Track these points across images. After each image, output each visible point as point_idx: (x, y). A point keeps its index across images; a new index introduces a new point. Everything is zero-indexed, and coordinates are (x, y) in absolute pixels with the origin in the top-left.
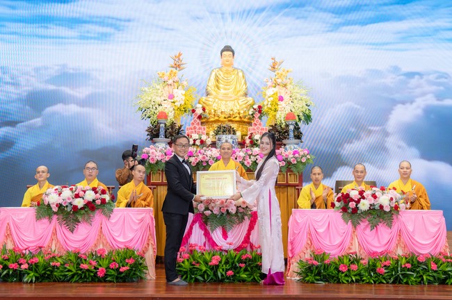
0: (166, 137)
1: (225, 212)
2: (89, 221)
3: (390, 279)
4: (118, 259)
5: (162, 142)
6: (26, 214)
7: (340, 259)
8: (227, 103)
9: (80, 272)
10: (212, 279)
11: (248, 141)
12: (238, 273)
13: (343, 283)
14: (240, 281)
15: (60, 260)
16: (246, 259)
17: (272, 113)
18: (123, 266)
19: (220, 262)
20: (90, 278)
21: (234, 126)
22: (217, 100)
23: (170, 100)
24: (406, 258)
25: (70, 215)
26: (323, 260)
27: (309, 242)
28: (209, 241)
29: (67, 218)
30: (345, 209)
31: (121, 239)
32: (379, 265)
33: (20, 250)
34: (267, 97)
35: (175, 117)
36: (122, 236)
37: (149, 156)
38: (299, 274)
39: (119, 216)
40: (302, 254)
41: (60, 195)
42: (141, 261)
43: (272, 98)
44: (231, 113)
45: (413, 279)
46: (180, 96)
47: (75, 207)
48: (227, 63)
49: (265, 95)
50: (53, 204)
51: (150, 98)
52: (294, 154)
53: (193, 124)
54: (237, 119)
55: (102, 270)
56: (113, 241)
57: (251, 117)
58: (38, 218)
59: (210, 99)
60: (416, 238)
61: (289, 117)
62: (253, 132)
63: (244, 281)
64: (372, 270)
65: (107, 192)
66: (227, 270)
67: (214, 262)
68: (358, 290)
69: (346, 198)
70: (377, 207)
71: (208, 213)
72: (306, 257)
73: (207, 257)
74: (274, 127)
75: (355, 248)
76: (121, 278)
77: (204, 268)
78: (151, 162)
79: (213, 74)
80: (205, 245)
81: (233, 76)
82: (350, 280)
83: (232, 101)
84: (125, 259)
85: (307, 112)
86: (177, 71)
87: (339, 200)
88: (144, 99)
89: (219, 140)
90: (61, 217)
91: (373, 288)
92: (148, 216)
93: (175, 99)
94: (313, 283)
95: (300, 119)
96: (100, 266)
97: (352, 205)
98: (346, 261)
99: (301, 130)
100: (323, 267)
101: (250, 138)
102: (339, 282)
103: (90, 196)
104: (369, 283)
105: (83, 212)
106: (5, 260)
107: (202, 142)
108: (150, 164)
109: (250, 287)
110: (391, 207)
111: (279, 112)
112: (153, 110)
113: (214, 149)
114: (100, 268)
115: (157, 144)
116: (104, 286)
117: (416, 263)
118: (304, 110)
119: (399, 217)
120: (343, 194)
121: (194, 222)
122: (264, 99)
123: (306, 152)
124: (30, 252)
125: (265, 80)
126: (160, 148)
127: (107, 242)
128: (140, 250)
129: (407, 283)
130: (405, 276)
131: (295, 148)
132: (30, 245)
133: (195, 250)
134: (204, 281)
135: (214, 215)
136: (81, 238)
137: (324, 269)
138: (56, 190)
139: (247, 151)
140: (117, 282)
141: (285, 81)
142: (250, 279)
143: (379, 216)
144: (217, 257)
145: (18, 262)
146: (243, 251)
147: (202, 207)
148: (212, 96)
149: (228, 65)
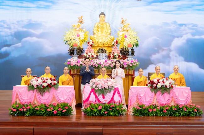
0: (77, 54)
1: (104, 88)
2: (49, 91)
3: (168, 114)
4: (62, 107)
5: (75, 57)
6: (24, 89)
7: (149, 107)
8: (102, 38)
9: (47, 112)
10: (99, 115)
12: (109, 112)
13: (150, 116)
15: (38, 107)
16: (112, 107)
17: (122, 43)
18: (64, 110)
19: (102, 108)
20: (51, 114)
22: (98, 37)
23: (78, 37)
24: (175, 106)
25: (42, 89)
26: (142, 107)
27: (137, 100)
28: (97, 99)
29: (40, 91)
30: (151, 87)
31: (62, 99)
32: (164, 109)
33: (22, 103)
34: (120, 36)
35: (80, 45)
37: (70, 63)
38: (133, 112)
39: (61, 90)
40: (134, 105)
41: (37, 81)
42: (70, 108)
43: (122, 37)
44: (104, 43)
45: (177, 114)
46: (82, 35)
47: (44, 86)
48: (102, 20)
49: (119, 35)
50: (34, 85)
51: (69, 36)
52: (131, 62)
53: (88, 48)
54: (107, 45)
55: (56, 112)
56: (59, 100)
57: (113, 45)
58: (29, 90)
60: (179, 98)
61: (129, 46)
62: (114, 52)
63: (111, 116)
64: (162, 111)
65: (56, 80)
66: (105, 111)
67: (100, 108)
68: (156, 119)
69: (152, 83)
70: (164, 86)
71: (97, 88)
72: (136, 106)
73: (97, 106)
74: (123, 49)
75: (155, 102)
76: (63, 114)
77: (95, 110)
78: (71, 65)
79: (96, 25)
81: (105, 26)
82: (153, 115)
83: (105, 37)
84: (64, 107)
85: (137, 43)
86: (81, 24)
87: (149, 83)
88: (67, 37)
89: (100, 55)
90: (38, 90)
91: (162, 118)
92: (73, 89)
93: (80, 37)
94: (138, 116)
95: (134, 46)
96: (54, 109)
97: (154, 85)
98: (151, 107)
99: (134, 50)
101: (113, 55)
102: (148, 116)
103: (49, 82)
105: (46, 88)
106: (18, 107)
107: (92, 56)
109: (114, 118)
110: (170, 86)
111: (125, 43)
113: (98, 60)
115: (73, 57)
117: (178, 108)
118: (135, 42)
119: (173, 90)
121: (91, 92)
122: (118, 37)
123: (136, 61)
124: (26, 104)
125: (119, 28)
126: (75, 59)
127: (56, 100)
128: (70, 103)
129: (175, 116)
130: (174, 113)
131: (131, 59)
132: (26, 101)
133: (92, 103)
134: (96, 116)
135: (99, 90)
136: (46, 99)
137: (143, 111)
138: (35, 79)
139: (112, 60)
140: (62, 116)
141: (127, 29)
142: (114, 115)
143: (165, 90)
144: (101, 106)
145: (22, 108)
146: (111, 104)
147: (94, 86)
148: (96, 35)
149: (102, 21)
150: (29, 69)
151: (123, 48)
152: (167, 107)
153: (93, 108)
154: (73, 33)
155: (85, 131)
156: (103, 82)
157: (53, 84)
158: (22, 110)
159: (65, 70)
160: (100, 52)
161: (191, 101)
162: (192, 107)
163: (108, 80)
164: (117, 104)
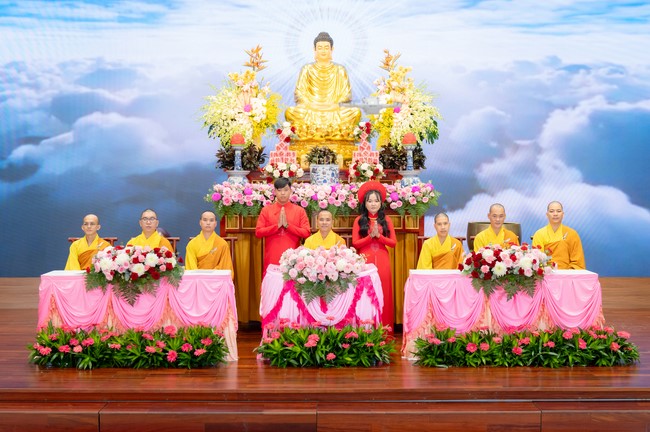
0: (244, 167)
1: (323, 279)
2: (152, 291)
3: (528, 360)
4: (191, 340)
5: (238, 176)
7: (467, 338)
8: (323, 116)
9: (145, 356)
10: (309, 363)
11: (352, 172)
12: (341, 355)
13: (471, 366)
14: (343, 365)
15: (119, 340)
16: (351, 339)
17: (385, 129)
18: (198, 348)
19: (319, 343)
20: (158, 364)
21: (334, 148)
23: (246, 113)
24: (550, 334)
25: (129, 284)
26: (446, 338)
27: (430, 315)
28: (304, 314)
29: (125, 288)
30: (475, 275)
31: (193, 314)
32: (515, 343)
33: (70, 327)
35: (254, 137)
36: (194, 309)
37: (222, 196)
38: (417, 355)
39: (190, 284)
40: (421, 330)
41: (114, 258)
42: (220, 341)
43: (385, 110)
44: (330, 131)
45: (556, 360)
46: (260, 106)
47: (134, 276)
48: (324, 57)
50: (107, 270)
51: (219, 112)
52: (413, 191)
53: (278, 148)
54: (338, 138)
55: (173, 354)
56: (183, 316)
57: (357, 137)
58: (89, 287)
59: (301, 110)
60: (563, 309)
61: (406, 139)
62: (359, 158)
63: (348, 365)
64: (507, 350)
65: (173, 254)
66: (327, 353)
67: (311, 343)
68: (487, 379)
69: (477, 260)
70: (516, 272)
71: (302, 280)
72: (426, 333)
73: (303, 337)
74: (387, 149)
75: (488, 322)
76: (197, 363)
77: (298, 349)
78: (225, 203)
79: (305, 71)
80: (299, 321)
81: (332, 76)
82: (479, 363)
84: (200, 338)
85: (432, 129)
86: (255, 73)
87: (468, 262)
88: (212, 112)
89: (314, 171)
90: (117, 286)
91: (508, 375)
92: (226, 284)
93: (254, 112)
94: (433, 366)
95: (422, 138)
96: (170, 347)
97: (485, 269)
98: (475, 339)
99: (424, 152)
100: (446, 347)
101: (355, 167)
102: (465, 365)
103: (152, 260)
104: (503, 366)
105: (144, 280)
106: (53, 341)
107: (292, 174)
108: (224, 206)
109: (355, 374)
110: (534, 271)
111: (394, 129)
112: (224, 128)
113: (307, 185)
114: (170, 351)
115: (231, 178)
116: (177, 375)
118: (428, 125)
119: (544, 282)
120: (473, 253)
121: (284, 292)
123: (429, 189)
124: (82, 331)
125: (375, 82)
126: (236, 184)
127: (176, 317)
128: (219, 326)
129: (548, 366)
130: (546, 357)
131: (414, 182)
132: (81, 321)
133: (287, 327)
134: (299, 366)
135: (309, 284)
136: (144, 313)
137: (447, 350)
138: (109, 252)
139: (352, 187)
140: (192, 368)
141: (403, 84)
142: (355, 363)
143: (518, 283)
144: (315, 336)
145: (68, 343)
146: (347, 327)
147: (294, 273)
148: (303, 105)
149: (324, 60)
150: (91, 218)
151: (390, 145)
152: (525, 336)
153: (291, 343)
154: (232, 101)
155: (260, 422)
156: (321, 261)
157: (163, 268)
158: (68, 350)
159: (205, 220)
160: (314, 159)
161: (602, 316)
162: (605, 337)
163: (339, 251)
164: (368, 327)
